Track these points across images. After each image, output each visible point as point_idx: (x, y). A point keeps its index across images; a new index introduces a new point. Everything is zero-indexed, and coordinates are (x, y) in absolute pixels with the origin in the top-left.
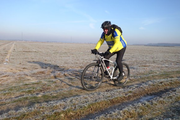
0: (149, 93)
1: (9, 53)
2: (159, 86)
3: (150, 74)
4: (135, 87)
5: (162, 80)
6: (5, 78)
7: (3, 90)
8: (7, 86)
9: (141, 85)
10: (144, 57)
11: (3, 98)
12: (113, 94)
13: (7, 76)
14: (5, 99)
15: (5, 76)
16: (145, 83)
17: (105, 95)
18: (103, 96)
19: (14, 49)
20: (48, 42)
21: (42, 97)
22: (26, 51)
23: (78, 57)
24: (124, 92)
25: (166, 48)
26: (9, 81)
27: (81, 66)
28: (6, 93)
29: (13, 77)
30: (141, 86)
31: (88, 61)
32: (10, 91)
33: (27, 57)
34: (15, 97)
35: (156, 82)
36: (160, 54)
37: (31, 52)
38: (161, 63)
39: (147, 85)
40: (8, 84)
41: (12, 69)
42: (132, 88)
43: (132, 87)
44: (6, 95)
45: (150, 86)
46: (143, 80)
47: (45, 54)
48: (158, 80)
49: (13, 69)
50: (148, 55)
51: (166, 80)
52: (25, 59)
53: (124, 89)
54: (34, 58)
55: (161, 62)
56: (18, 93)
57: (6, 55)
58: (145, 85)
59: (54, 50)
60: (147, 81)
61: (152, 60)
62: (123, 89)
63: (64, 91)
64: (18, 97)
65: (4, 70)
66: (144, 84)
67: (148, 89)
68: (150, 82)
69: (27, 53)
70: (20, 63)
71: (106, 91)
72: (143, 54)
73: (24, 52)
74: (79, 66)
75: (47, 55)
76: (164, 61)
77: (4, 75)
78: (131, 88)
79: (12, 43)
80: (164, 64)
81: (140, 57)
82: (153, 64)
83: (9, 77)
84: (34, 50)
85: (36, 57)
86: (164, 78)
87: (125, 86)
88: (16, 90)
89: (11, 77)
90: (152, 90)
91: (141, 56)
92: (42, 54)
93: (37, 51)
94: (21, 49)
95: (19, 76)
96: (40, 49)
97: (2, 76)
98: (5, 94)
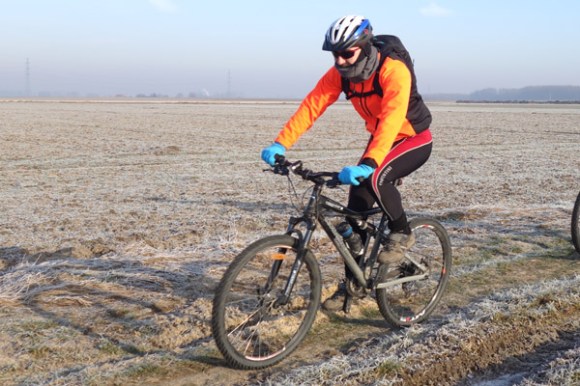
0: (483, 363)
2: (534, 320)
3: (488, 258)
4: (411, 336)
5: (548, 286)
9: (440, 325)
10: (457, 164)
16: (465, 311)
24: (350, 376)
25: (566, 111)
27: (93, 243)
30: (445, 331)
31: (137, 207)
35: (517, 301)
36: (534, 144)
38: (543, 193)
39: (473, 322)
42: (394, 347)
43: (396, 342)
45: (486, 324)
46: (452, 297)
48: (529, 289)
50: (476, 155)
51: (565, 283)
53: (353, 359)
55: (543, 186)
58: (463, 324)
60: (475, 300)
61: (495, 180)
62: (345, 360)
66: (460, 317)
67: (476, 340)
68: (487, 304)
72: (451, 149)
74: (83, 243)
76: (557, 183)
78: (389, 345)
80: (553, 199)
81: (435, 167)
82: (500, 205)
86: (556, 275)
87: (361, 340)
90: (496, 344)
91: (441, 164)
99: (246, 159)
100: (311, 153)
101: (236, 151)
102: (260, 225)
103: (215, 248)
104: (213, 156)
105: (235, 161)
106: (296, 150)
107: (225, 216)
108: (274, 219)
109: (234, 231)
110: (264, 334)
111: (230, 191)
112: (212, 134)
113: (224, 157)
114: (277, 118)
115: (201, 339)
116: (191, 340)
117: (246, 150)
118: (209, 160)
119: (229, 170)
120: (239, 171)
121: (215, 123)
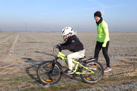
1: (13, 44)
6: (11, 68)
7: (9, 80)
8: (13, 76)
11: (10, 88)
12: (132, 88)
13: (12, 66)
14: (12, 89)
15: (11, 67)
17: (122, 87)
18: (120, 89)
19: (19, 40)
20: (53, 32)
21: (49, 88)
22: (30, 42)
23: (87, 47)
26: (15, 71)
28: (13, 83)
29: (19, 68)
32: (16, 81)
33: (31, 48)
34: (21, 88)
37: (36, 43)
40: (14, 74)
41: (17, 60)
44: (13, 85)
47: (51, 44)
49: (19, 60)
52: (30, 50)
54: (39, 48)
56: (24, 83)
57: (11, 46)
59: (60, 40)
63: (73, 82)
64: (24, 87)
65: (10, 61)
69: (31, 43)
70: (25, 54)
71: (124, 84)
73: (29, 43)
75: (52, 46)
77: (10, 65)
79: (16, 34)
83: (14, 67)
84: (39, 41)
85: (41, 48)
88: (22, 80)
89: (17, 68)
92: (47, 45)
93: (41, 42)
94: (25, 40)
95: (25, 66)
96: (45, 39)
97: (8, 66)
98: (11, 84)
99: (120, 43)
100: (134, 42)
101: (118, 42)
102: (123, 55)
103: (114, 59)
104: (113, 43)
105: (117, 43)
106: (131, 42)
107: (116, 53)
108: (127, 54)
109: (118, 56)
110: (125, 76)
111: (117, 49)
112: (112, 39)
113: (115, 43)
114: (126, 36)
115: (112, 75)
116: (110, 75)
117: (120, 41)
118: (112, 43)
119: (116, 45)
120: (118, 45)
121: (113, 36)
